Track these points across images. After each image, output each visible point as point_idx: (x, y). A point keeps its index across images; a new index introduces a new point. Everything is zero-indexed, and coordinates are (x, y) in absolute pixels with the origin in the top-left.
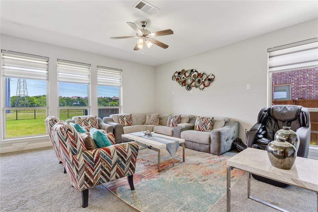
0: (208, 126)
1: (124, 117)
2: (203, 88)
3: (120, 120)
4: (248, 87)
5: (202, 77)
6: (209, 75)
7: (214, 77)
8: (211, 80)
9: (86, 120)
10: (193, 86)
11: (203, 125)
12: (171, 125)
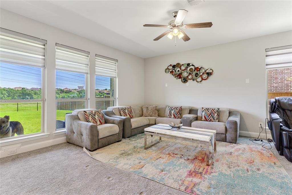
0: (215, 116)
1: (125, 110)
2: (201, 81)
3: (122, 112)
4: (247, 81)
5: (199, 70)
6: (208, 69)
7: (213, 71)
8: (209, 74)
9: (92, 114)
10: (189, 79)
11: (209, 116)
12: (173, 116)
